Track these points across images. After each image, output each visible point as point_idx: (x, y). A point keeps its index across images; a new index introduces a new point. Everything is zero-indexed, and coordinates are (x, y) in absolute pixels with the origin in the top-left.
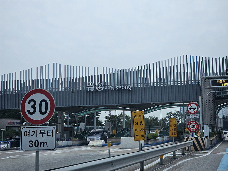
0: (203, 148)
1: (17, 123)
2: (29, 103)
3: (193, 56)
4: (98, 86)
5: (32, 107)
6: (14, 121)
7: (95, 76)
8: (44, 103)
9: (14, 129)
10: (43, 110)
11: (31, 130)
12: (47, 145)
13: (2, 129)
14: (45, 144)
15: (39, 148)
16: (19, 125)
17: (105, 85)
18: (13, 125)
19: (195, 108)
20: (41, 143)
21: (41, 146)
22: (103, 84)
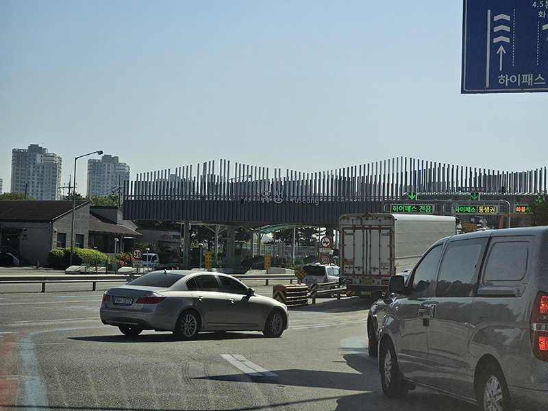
1: (174, 236)
3: (414, 160)
4: (277, 197)
6: (169, 233)
9: (169, 245)
16: (177, 240)
18: (168, 240)
22: (283, 193)
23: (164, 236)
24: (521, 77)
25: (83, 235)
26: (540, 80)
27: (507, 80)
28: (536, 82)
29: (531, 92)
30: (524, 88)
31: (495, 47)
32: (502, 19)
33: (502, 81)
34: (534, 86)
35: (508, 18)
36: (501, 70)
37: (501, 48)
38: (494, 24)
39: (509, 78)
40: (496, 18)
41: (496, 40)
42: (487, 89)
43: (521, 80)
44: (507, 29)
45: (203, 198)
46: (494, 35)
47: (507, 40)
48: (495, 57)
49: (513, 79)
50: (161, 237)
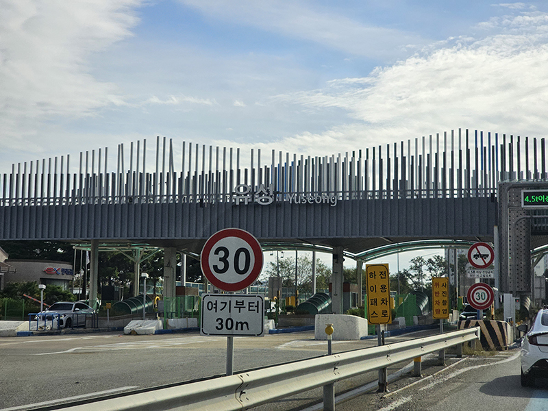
0: (502, 344)
1: (64, 271)
2: (217, 252)
3: (482, 132)
5: (221, 259)
7: (253, 170)
8: (242, 255)
9: (58, 285)
10: (242, 268)
11: (220, 300)
12: (247, 326)
13: (40, 286)
14: (245, 325)
15: (234, 331)
16: (69, 277)
17: (275, 193)
18: (55, 277)
19: (488, 256)
20: (237, 323)
21: (237, 329)
23: (49, 271)
45: (131, 199)
50: (44, 272)
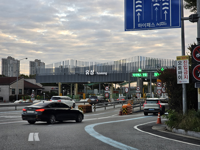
1: (56, 88)
3: (142, 57)
6: (54, 87)
9: (54, 92)
13: (44, 93)
17: (94, 72)
18: (54, 90)
22: (93, 71)
23: (52, 89)
24: (146, 24)
25: (21, 89)
26: (153, 25)
27: (141, 25)
28: (152, 26)
29: (150, 29)
30: (147, 28)
31: (136, 13)
32: (139, 3)
33: (139, 26)
34: (151, 27)
35: (141, 2)
36: (139, 22)
37: (139, 14)
38: (136, 4)
39: (142, 25)
40: (137, 2)
41: (137, 11)
42: (134, 29)
43: (146, 25)
44: (141, 6)
46: (136, 9)
47: (141, 10)
48: (136, 17)
49: (143, 25)
50: (51, 89)
